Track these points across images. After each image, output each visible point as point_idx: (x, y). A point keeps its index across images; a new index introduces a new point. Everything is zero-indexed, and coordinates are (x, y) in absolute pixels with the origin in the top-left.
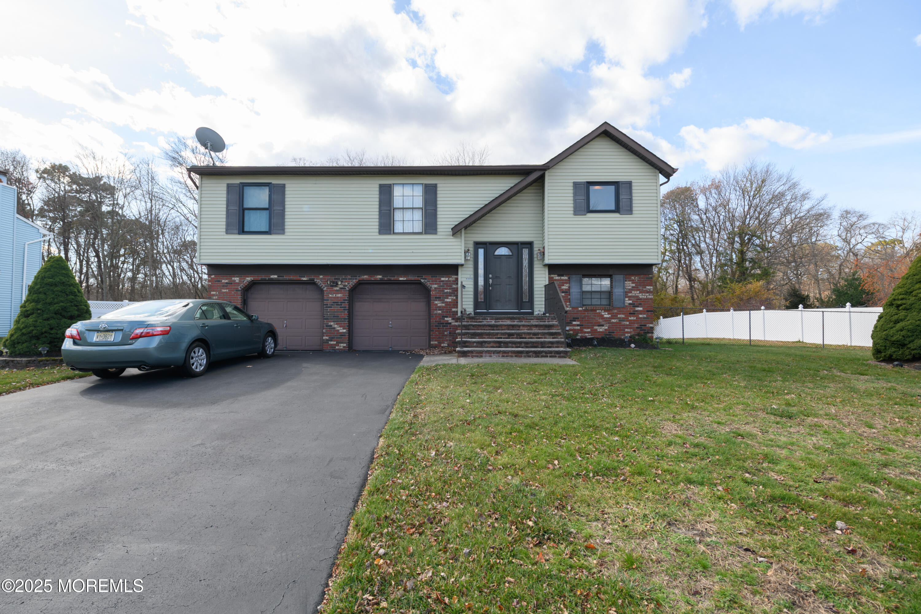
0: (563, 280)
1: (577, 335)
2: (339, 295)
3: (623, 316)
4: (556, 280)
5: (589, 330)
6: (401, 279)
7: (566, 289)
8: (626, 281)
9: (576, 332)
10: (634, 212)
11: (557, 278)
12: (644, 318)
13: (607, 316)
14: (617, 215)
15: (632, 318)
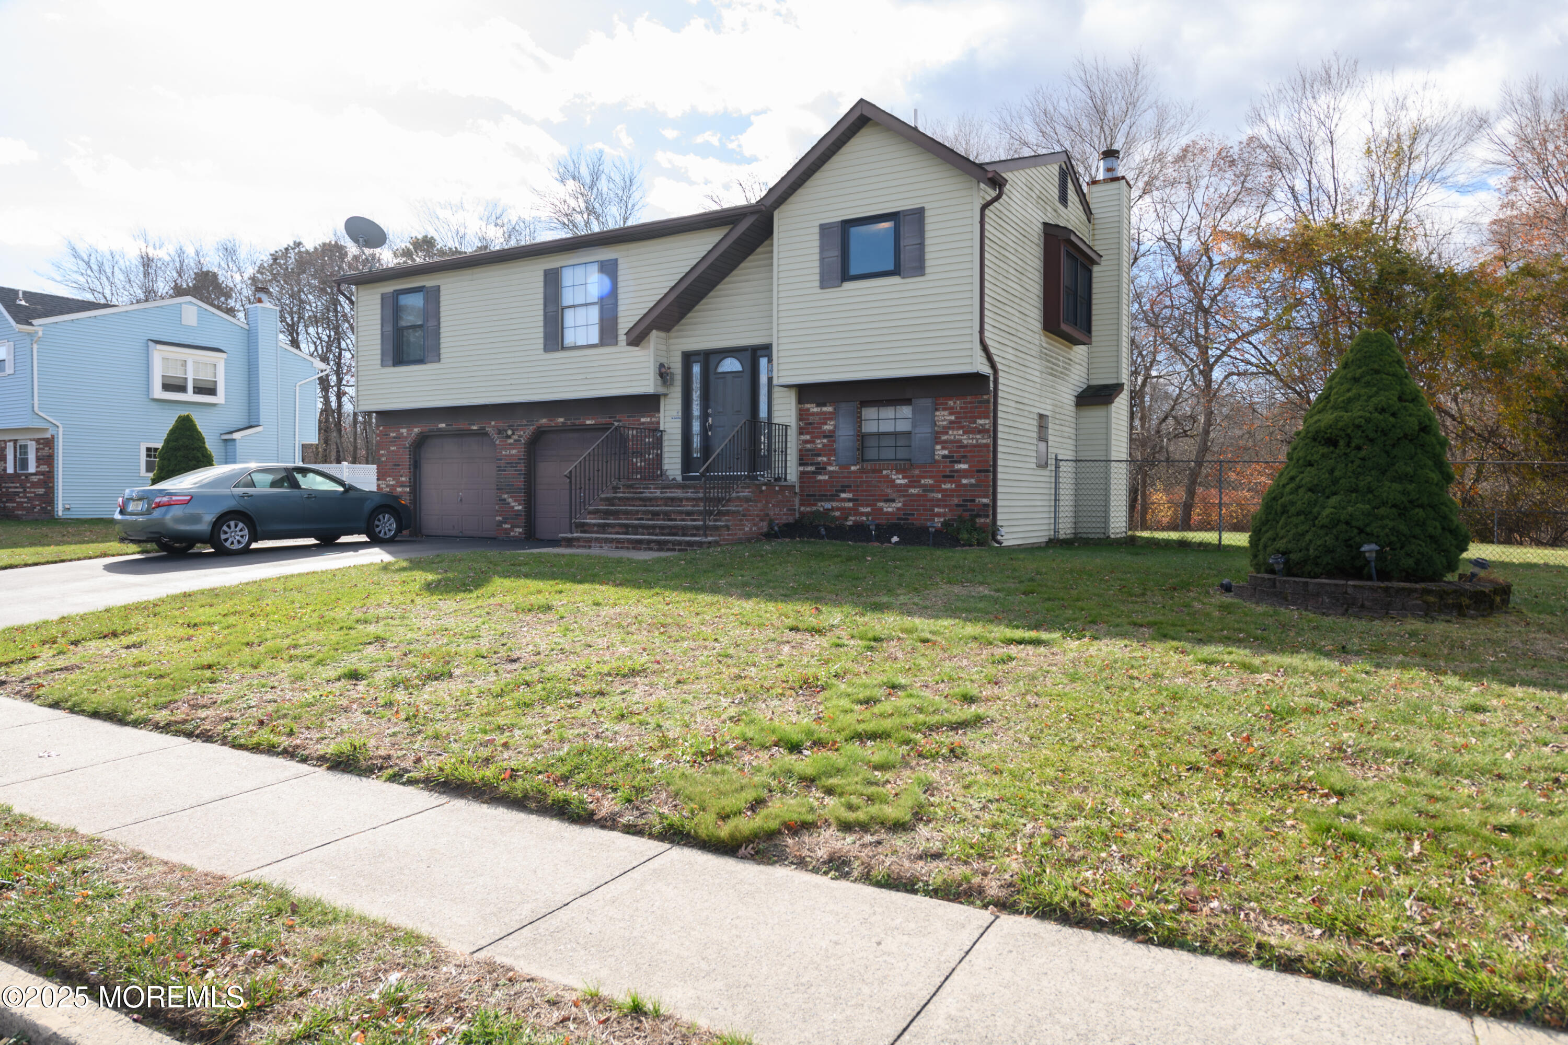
0: (825, 413)
1: (846, 519)
2: (514, 452)
3: (930, 481)
4: (813, 414)
5: (869, 509)
6: (588, 422)
7: (830, 431)
8: (937, 410)
9: (846, 513)
10: (928, 270)
11: (816, 410)
12: (972, 485)
13: (900, 481)
14: (896, 280)
15: (947, 486)
